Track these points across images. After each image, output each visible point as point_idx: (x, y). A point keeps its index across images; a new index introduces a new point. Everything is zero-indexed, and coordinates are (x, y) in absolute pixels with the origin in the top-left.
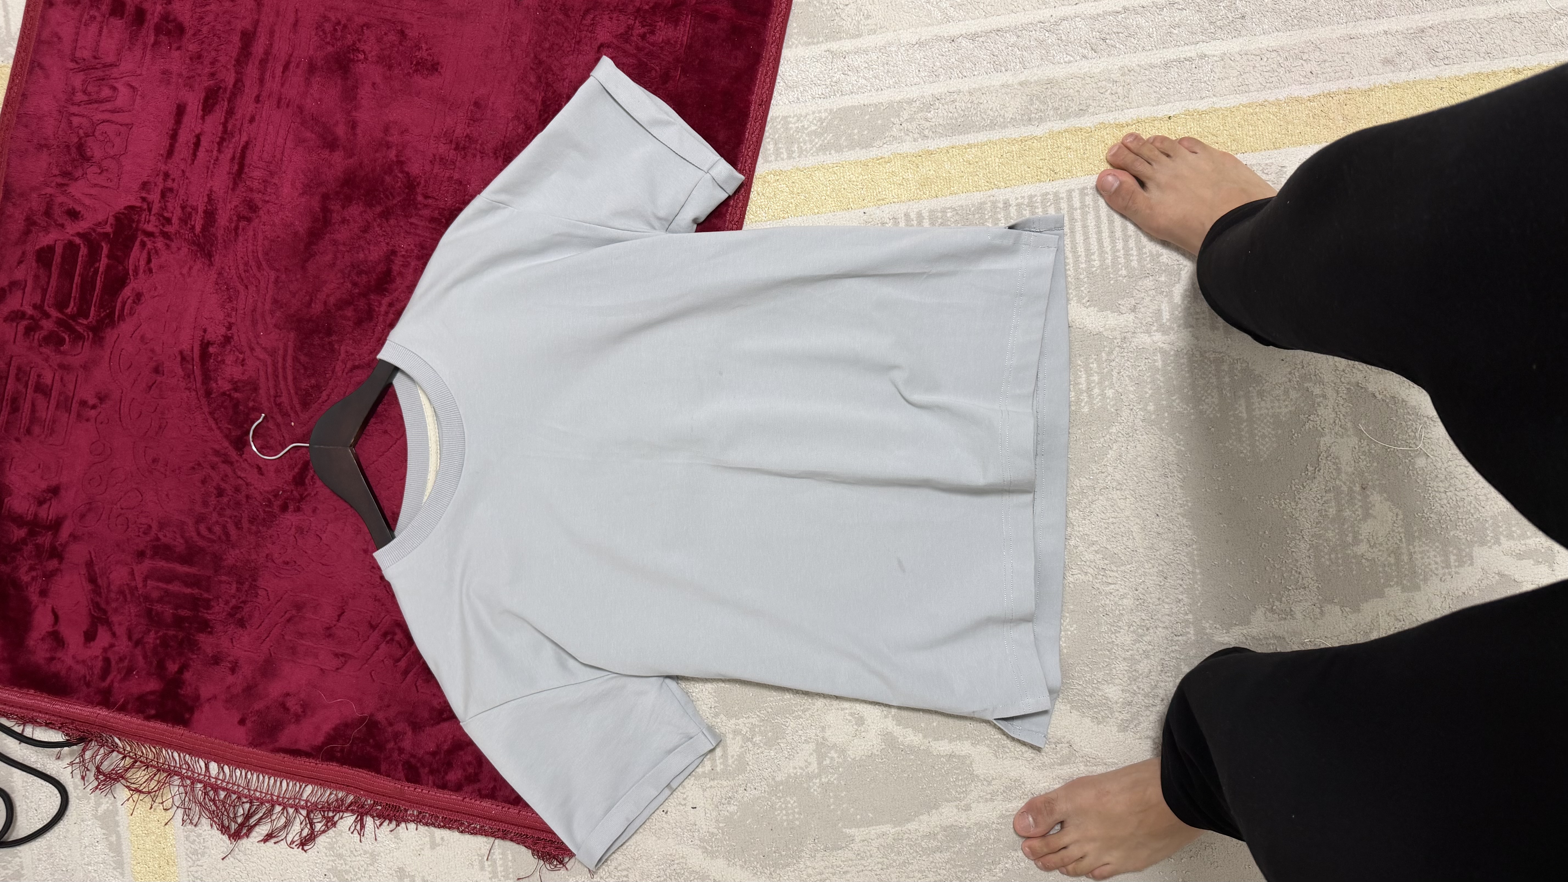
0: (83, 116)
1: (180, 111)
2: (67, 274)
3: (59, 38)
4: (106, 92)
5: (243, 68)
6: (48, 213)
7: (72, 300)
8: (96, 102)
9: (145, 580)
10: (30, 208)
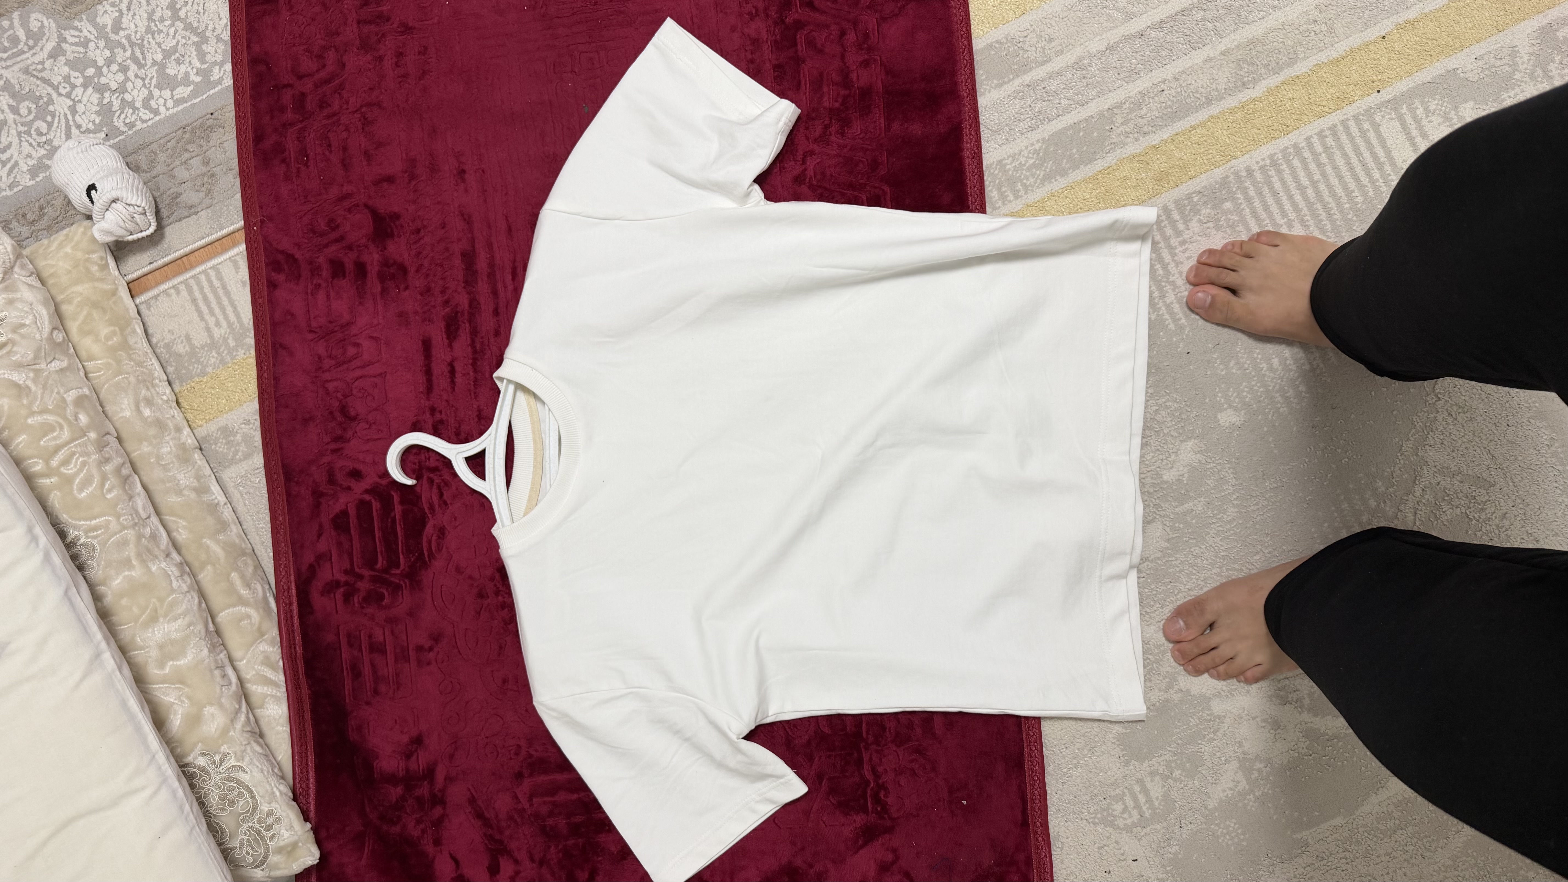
0: (336, 380)
1: (427, 345)
2: (367, 531)
3: (292, 315)
4: (351, 351)
5: (474, 287)
6: (331, 480)
7: (379, 554)
8: (344, 363)
9: (530, 799)
10: (314, 481)
